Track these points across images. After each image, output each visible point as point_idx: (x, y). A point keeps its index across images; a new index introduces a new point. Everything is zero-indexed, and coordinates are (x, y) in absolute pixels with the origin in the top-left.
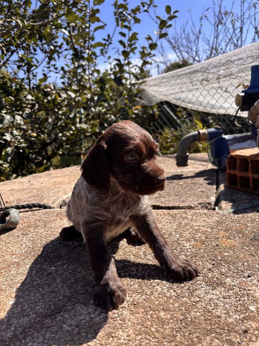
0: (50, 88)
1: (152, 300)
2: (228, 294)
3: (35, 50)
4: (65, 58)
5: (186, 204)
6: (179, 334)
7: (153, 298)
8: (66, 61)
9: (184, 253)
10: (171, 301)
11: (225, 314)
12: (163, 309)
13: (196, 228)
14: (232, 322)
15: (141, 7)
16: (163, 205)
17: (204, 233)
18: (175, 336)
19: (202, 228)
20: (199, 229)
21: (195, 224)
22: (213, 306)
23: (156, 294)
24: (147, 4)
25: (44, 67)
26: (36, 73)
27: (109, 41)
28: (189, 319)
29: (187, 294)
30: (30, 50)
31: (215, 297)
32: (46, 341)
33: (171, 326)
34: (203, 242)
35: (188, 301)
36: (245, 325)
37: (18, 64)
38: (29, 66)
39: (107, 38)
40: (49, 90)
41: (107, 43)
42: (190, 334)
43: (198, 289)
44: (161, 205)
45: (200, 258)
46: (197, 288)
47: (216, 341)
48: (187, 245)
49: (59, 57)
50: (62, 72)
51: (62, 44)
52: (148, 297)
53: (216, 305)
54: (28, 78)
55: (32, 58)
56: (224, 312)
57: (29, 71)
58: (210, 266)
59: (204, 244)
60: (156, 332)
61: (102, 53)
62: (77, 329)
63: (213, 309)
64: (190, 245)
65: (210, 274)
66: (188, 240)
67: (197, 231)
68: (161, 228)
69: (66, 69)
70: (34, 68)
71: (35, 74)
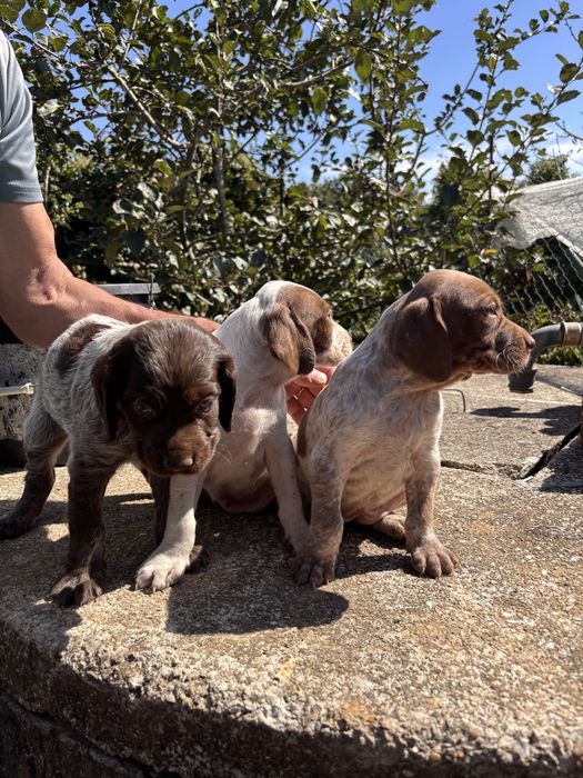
4: (354, 140)
8: (356, 146)
15: (540, 21)
24: (554, 13)
25: (317, 151)
26: (297, 169)
27: (457, 101)
39: (452, 94)
40: (308, 208)
41: (453, 104)
49: (344, 139)
55: (290, 140)
57: (281, 165)
61: (438, 126)
70: (292, 160)
71: (293, 171)
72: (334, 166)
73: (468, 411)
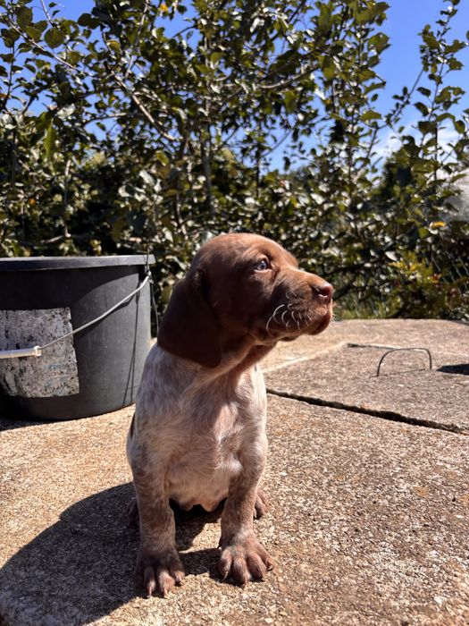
1: (302, 546)
2: (417, 571)
5: (448, 422)
6: (310, 596)
7: (304, 543)
9: (389, 497)
10: (327, 555)
11: (392, 593)
12: (309, 561)
13: (439, 463)
14: (395, 607)
16: (406, 416)
17: (446, 475)
18: (304, 596)
19: (448, 466)
20: (442, 467)
21: (441, 458)
22: (382, 579)
23: (311, 541)
28: (336, 584)
29: (355, 554)
31: (395, 568)
33: (306, 583)
34: (433, 489)
35: (351, 563)
36: (411, 616)
42: (325, 600)
43: (377, 552)
44: (403, 415)
45: (411, 510)
46: (376, 550)
47: (355, 620)
48: (404, 487)
52: (299, 540)
53: (389, 579)
56: (393, 590)
58: (418, 526)
59: (433, 492)
60: (283, 583)
63: (378, 583)
64: (408, 488)
65: (409, 537)
66: (411, 480)
67: (436, 469)
68: (381, 451)
73: (434, 367)
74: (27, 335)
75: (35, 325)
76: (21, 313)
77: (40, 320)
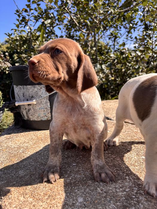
0: (126, 50)
3: (120, 28)
4: (138, 30)
8: (139, 32)
25: (124, 38)
30: (117, 28)
32: (85, 193)
37: (109, 37)
38: (116, 37)
40: (124, 51)
49: (135, 30)
50: (135, 40)
51: (138, 22)
54: (114, 45)
55: (118, 33)
57: (114, 41)
62: (105, 194)
69: (138, 37)
70: (118, 38)
71: (118, 42)
72: (131, 40)
74: (31, 95)
75: (34, 92)
76: (29, 87)
77: (36, 89)
